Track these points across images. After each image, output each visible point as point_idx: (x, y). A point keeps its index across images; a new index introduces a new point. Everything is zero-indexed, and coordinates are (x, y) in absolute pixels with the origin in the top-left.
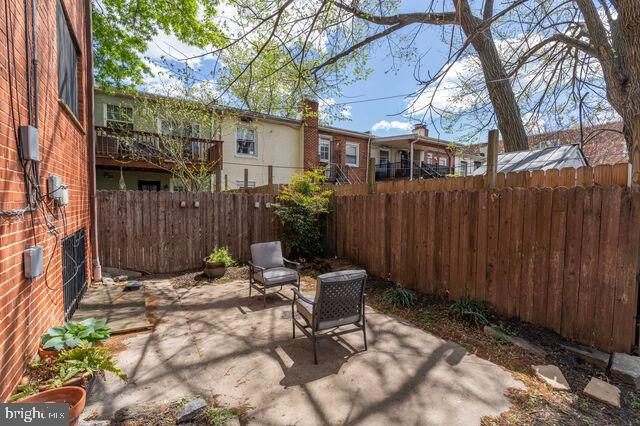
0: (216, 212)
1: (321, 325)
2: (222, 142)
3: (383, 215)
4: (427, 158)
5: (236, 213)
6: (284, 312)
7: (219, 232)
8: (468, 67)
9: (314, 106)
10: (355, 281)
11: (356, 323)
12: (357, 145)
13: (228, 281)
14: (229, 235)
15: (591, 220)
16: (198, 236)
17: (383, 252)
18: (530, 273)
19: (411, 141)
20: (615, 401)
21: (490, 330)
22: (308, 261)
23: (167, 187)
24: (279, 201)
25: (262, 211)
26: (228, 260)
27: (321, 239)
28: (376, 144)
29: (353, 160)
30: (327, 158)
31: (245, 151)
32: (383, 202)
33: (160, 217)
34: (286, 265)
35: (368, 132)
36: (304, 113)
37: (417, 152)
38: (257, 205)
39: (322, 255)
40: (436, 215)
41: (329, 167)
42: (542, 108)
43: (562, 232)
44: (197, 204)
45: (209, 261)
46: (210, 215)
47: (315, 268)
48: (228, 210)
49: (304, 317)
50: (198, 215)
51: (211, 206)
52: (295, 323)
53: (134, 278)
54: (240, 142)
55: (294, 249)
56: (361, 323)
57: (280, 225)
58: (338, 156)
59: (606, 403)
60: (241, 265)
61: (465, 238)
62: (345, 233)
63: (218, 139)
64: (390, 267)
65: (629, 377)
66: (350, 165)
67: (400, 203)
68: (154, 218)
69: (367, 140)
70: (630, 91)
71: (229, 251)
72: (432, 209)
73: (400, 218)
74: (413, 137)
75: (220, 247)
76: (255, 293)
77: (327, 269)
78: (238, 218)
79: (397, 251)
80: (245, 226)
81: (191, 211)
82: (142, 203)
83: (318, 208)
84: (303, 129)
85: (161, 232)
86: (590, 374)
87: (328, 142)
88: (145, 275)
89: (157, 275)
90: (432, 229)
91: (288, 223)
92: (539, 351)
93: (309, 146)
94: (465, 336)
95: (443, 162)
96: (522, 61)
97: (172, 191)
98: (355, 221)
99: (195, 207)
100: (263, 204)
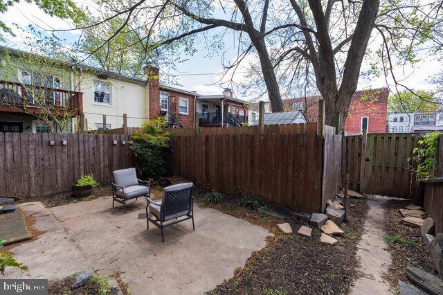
0: (81, 148)
1: (166, 218)
2: (82, 93)
3: (204, 148)
4: (232, 110)
5: (99, 148)
6: (140, 215)
7: (85, 162)
8: (254, 58)
9: (156, 71)
10: (186, 189)
11: (188, 215)
12: (187, 100)
13: (94, 198)
14: (93, 165)
15: (303, 149)
16: (66, 166)
17: (204, 171)
18: (279, 178)
19: (222, 99)
20: (309, 234)
21: (261, 209)
22: (155, 180)
23: (29, 128)
24: (132, 139)
25: (120, 147)
26: (93, 183)
27: (164, 165)
28: (199, 100)
29: (184, 109)
30: (166, 108)
31: (101, 101)
32: (204, 140)
33: (31, 153)
34: (140, 184)
35: (194, 92)
36: (149, 75)
37: (226, 107)
38: (115, 142)
39: (165, 175)
40: (234, 148)
41: (167, 115)
42: (292, 85)
43: (292, 156)
44: (65, 142)
45: (78, 185)
46: (76, 150)
47: (160, 184)
48: (92, 147)
49: (154, 215)
50: (66, 150)
51: (77, 143)
52: (149, 220)
53: (7, 203)
54: (96, 94)
55: (144, 173)
56: (191, 214)
57: (133, 156)
58: (174, 107)
59: (306, 236)
60: (103, 186)
61: (249, 161)
62: (180, 160)
63: (77, 91)
64: (208, 180)
65: (316, 223)
66: (183, 113)
67: (213, 140)
68: (25, 154)
69: (193, 96)
70: (325, 83)
71: (94, 177)
72: (231, 144)
73: (214, 150)
74: (223, 97)
75: (86, 174)
76: (117, 204)
77: (169, 184)
78: (100, 153)
79: (212, 170)
80: (106, 158)
81: (59, 148)
82: (12, 142)
83: (161, 144)
84: (148, 86)
85: (32, 165)
86: (301, 225)
87: (166, 97)
88: (17, 200)
89: (29, 198)
90: (231, 156)
91: (140, 155)
92: (282, 217)
93: (153, 100)
94: (248, 215)
95: (241, 113)
96: (281, 58)
97: (34, 131)
98: (186, 152)
99: (63, 145)
100: (120, 142)
